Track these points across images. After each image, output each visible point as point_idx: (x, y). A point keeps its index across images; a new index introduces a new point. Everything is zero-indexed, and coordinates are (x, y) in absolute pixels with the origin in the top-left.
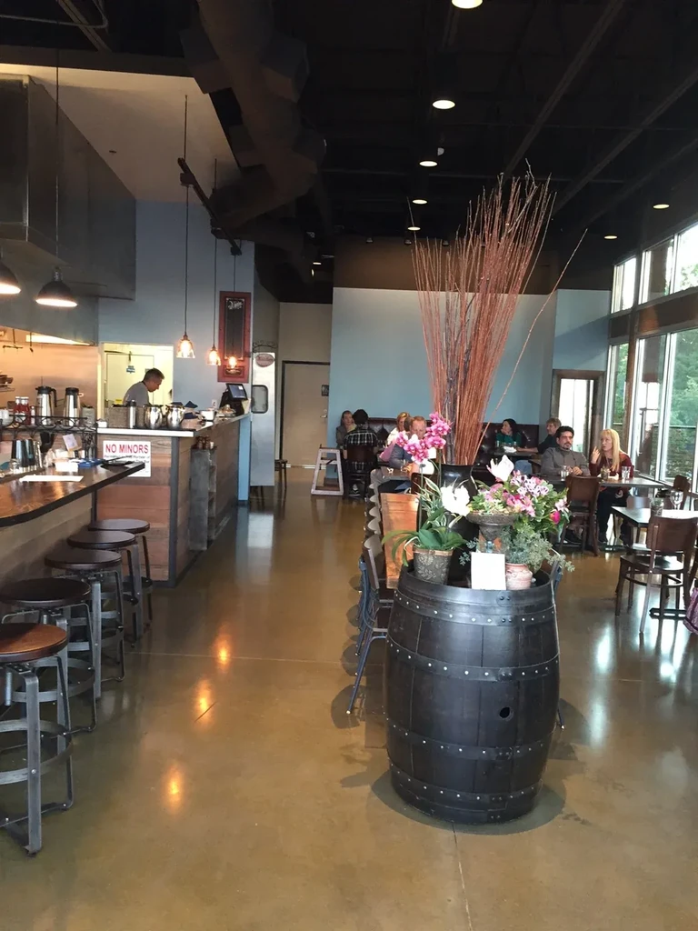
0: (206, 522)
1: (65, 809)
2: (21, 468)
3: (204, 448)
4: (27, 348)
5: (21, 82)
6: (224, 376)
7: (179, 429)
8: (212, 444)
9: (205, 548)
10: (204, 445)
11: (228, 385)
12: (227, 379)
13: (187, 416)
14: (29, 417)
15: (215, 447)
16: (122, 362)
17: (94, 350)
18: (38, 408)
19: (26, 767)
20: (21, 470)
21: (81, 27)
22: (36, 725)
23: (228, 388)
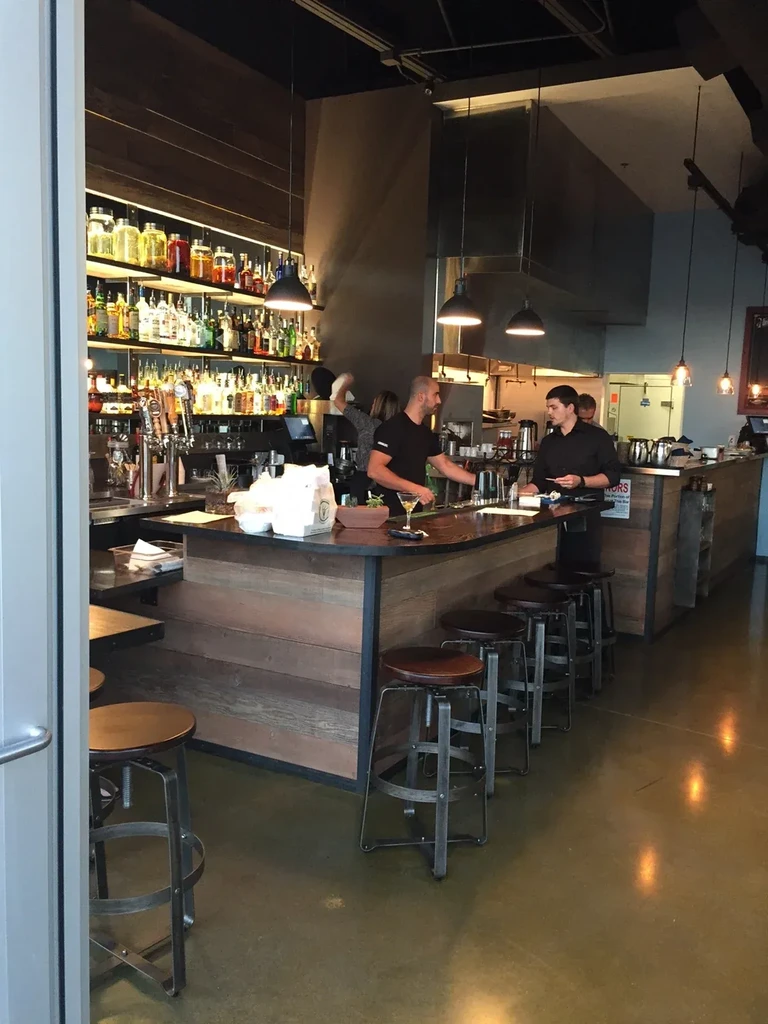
0: (696, 575)
1: (478, 845)
2: (482, 501)
3: (699, 490)
4: (530, 383)
5: (523, 108)
6: (746, 408)
7: (665, 466)
8: (710, 486)
9: (693, 605)
10: (699, 487)
11: (748, 418)
12: (749, 411)
13: (675, 453)
14: (511, 451)
15: (713, 490)
16: (636, 394)
17: (600, 382)
18: (520, 441)
19: (435, 790)
20: (482, 502)
21: (581, 36)
22: (446, 751)
23: (749, 421)
